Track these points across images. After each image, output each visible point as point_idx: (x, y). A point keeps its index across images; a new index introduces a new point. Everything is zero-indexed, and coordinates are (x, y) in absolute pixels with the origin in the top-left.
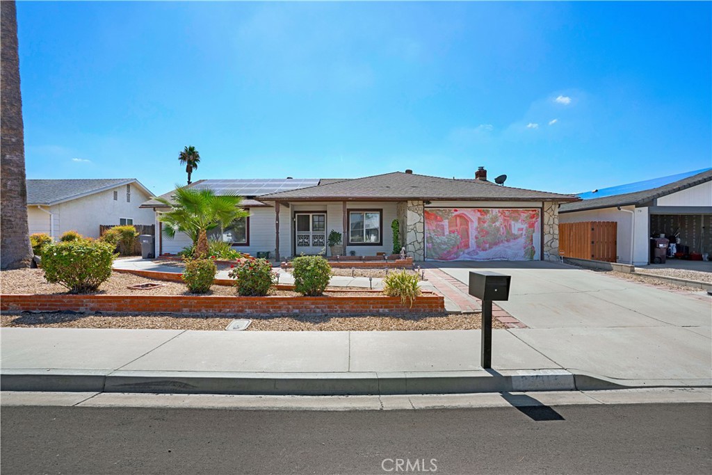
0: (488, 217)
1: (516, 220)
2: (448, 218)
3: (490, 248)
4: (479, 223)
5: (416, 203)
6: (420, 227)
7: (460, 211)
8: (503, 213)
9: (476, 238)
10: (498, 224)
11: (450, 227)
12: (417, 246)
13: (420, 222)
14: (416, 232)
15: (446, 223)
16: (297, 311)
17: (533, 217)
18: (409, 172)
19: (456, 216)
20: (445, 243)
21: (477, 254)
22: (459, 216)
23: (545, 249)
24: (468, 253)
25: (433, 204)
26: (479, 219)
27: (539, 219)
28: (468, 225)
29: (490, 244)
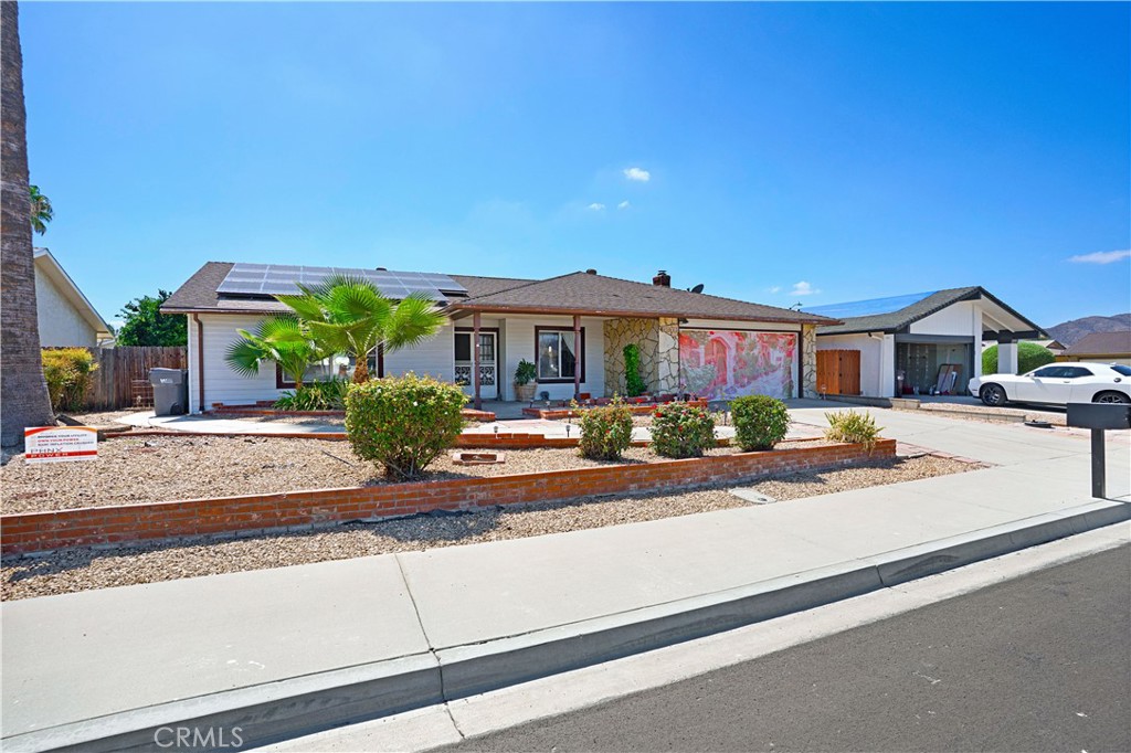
0: (746, 342)
1: (774, 346)
2: (703, 343)
3: (749, 383)
4: (737, 350)
5: (669, 320)
6: (674, 354)
7: (718, 334)
8: (761, 338)
9: (735, 370)
10: (756, 351)
11: (706, 355)
12: (672, 383)
13: (674, 348)
14: (670, 362)
15: (702, 349)
16: (766, 471)
17: (790, 343)
18: (593, 272)
19: (713, 340)
20: (700, 378)
21: (735, 391)
22: (717, 341)
23: (805, 383)
24: (727, 391)
25: (692, 323)
26: (737, 344)
27: (797, 346)
28: (725, 353)
29: (748, 378)
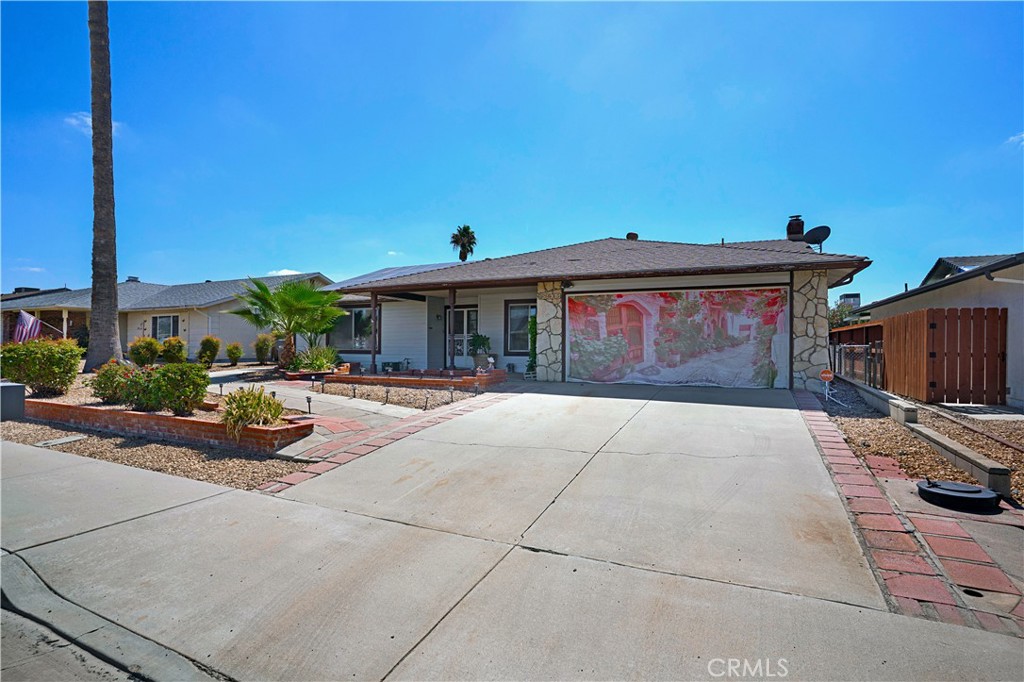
0: (679, 305)
1: (735, 309)
2: (604, 310)
3: (683, 362)
4: (662, 317)
5: (549, 286)
6: (556, 327)
7: (628, 297)
8: (709, 298)
9: (657, 344)
10: (698, 318)
11: (608, 324)
12: (552, 358)
13: (555, 317)
14: (550, 334)
15: (602, 318)
17: (773, 302)
18: (632, 236)
19: (620, 306)
20: (600, 353)
21: (658, 372)
22: (627, 306)
23: (796, 366)
24: (641, 371)
25: (578, 286)
26: (662, 309)
27: (787, 308)
28: (641, 322)
29: (682, 355)
